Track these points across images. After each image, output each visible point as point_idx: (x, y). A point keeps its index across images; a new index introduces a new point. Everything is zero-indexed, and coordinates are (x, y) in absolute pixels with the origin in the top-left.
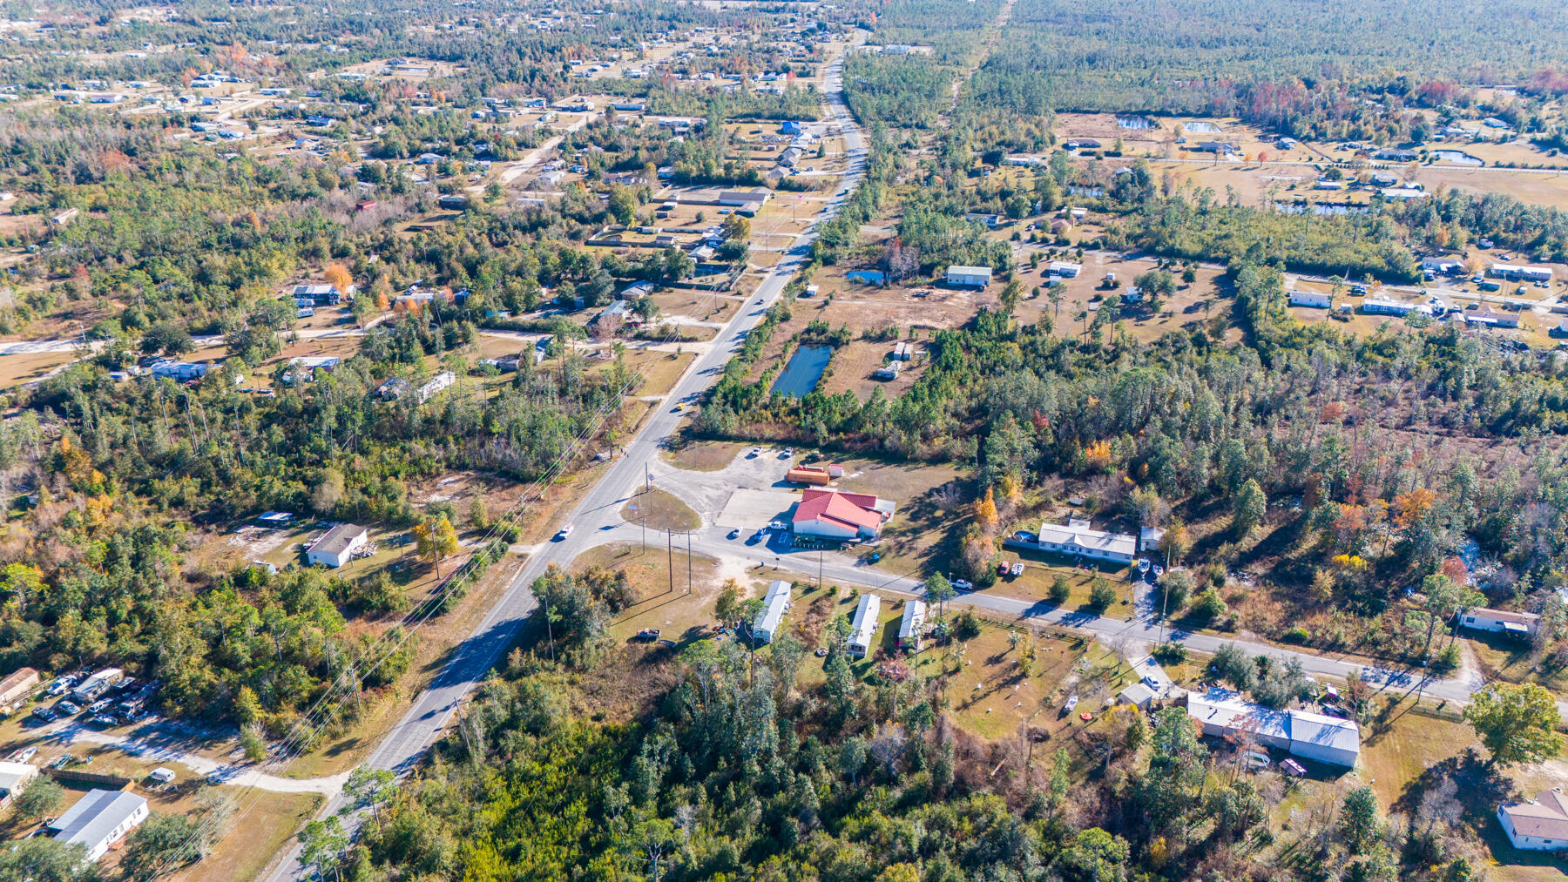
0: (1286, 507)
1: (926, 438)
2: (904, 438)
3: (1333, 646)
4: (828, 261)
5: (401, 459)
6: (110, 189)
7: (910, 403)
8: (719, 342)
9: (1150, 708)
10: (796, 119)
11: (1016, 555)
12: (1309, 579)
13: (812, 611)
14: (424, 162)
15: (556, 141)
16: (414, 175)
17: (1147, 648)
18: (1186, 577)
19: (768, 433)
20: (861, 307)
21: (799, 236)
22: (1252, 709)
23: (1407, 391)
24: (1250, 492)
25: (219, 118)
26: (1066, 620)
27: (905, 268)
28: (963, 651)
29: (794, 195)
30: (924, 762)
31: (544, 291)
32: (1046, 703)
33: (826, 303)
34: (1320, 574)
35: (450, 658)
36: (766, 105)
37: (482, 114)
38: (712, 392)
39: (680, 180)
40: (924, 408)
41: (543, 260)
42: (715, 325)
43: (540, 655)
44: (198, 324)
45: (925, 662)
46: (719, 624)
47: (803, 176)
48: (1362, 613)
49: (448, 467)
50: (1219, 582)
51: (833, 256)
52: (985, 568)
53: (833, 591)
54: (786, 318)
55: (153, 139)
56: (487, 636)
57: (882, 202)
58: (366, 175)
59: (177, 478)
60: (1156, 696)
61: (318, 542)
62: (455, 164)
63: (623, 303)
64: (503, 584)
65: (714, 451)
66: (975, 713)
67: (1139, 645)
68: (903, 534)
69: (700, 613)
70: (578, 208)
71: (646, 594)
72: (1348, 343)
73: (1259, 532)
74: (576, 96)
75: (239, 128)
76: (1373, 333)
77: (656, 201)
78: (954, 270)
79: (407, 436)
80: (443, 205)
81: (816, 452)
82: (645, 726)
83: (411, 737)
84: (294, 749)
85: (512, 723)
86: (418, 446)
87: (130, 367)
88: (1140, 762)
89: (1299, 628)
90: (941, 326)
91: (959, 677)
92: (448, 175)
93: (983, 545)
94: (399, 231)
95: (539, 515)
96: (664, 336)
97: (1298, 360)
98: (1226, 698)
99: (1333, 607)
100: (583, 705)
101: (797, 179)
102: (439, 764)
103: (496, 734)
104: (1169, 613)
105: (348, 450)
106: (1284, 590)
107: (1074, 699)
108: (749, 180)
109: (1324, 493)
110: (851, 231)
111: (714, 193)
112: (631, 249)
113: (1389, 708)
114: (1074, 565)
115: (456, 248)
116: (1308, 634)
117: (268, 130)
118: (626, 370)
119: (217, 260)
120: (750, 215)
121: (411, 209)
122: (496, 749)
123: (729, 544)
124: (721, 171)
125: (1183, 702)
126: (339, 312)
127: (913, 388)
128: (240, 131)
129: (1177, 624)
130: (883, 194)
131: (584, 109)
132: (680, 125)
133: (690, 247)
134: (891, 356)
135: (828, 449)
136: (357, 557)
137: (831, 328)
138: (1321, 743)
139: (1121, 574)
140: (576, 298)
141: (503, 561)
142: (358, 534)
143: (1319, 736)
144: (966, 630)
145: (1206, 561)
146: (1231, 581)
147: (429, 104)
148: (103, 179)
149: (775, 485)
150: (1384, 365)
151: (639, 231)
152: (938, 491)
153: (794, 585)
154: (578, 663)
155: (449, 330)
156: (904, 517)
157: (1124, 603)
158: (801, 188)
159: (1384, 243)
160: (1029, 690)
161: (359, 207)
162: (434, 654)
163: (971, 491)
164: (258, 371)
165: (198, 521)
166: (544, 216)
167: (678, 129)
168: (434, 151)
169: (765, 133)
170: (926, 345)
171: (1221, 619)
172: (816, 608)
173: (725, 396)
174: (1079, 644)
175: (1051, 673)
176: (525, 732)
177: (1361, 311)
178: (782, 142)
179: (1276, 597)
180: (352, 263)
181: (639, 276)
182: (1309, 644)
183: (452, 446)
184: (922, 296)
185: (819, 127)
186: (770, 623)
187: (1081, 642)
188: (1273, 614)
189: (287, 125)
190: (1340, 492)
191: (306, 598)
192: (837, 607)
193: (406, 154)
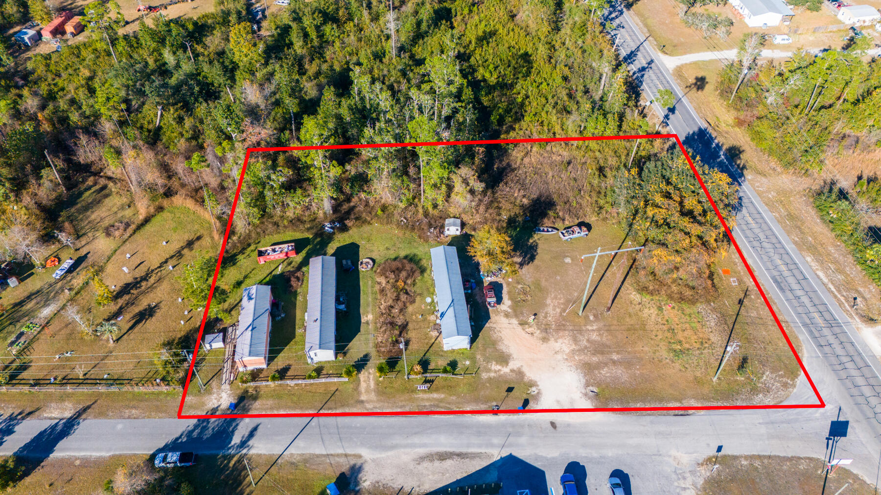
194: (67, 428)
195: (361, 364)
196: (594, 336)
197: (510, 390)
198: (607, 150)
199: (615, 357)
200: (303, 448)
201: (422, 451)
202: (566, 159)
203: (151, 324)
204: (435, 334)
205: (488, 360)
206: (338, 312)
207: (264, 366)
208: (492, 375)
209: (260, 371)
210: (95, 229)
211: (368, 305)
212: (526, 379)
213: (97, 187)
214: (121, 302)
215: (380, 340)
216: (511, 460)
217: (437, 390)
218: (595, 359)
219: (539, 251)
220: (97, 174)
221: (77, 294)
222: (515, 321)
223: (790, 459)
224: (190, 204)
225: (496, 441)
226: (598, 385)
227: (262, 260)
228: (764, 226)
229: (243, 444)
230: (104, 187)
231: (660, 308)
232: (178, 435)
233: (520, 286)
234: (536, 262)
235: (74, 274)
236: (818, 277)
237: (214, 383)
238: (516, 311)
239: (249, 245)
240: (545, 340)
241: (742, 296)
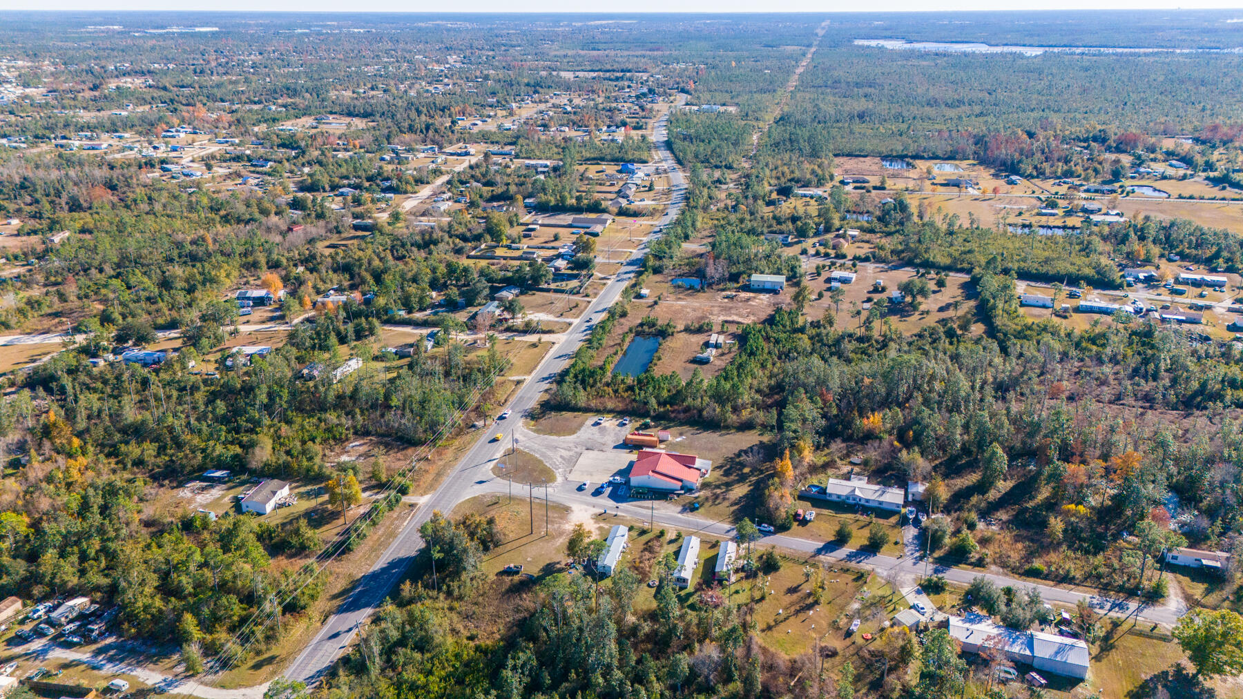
0: (1024, 466)
1: (735, 410)
2: (718, 410)
3: (1064, 579)
4: (657, 271)
5: (318, 427)
6: (96, 216)
7: (723, 382)
8: (571, 333)
9: (919, 630)
10: (632, 161)
11: (809, 504)
12: (1044, 524)
13: (645, 550)
14: (342, 194)
15: (445, 178)
16: (334, 205)
17: (915, 580)
18: (944, 522)
19: (610, 405)
20: (683, 306)
21: (634, 251)
22: (1001, 631)
23: (1116, 374)
24: (994, 453)
25: (183, 162)
26: (850, 557)
27: (717, 276)
28: (766, 583)
29: (630, 220)
30: (736, 674)
31: (434, 294)
32: (834, 626)
33: (656, 303)
34: (1052, 520)
35: (353, 588)
36: (609, 151)
37: (387, 158)
38: (565, 373)
39: (542, 208)
40: (733, 386)
41: (434, 270)
42: (568, 320)
43: (426, 587)
44: (160, 321)
45: (737, 592)
46: (570, 560)
47: (637, 205)
48: (1087, 552)
49: (355, 433)
50: (972, 526)
51: (661, 267)
52: (784, 515)
53: (662, 534)
54: (624, 315)
55: (131, 177)
56: (383, 570)
57: (699, 225)
58: (296, 204)
59: (139, 443)
60: (923, 619)
61: (251, 495)
62: (366, 196)
63: (496, 303)
64: (397, 527)
65: (567, 420)
66: (777, 634)
67: (909, 578)
68: (718, 487)
69: (555, 551)
70: (462, 230)
71: (512, 536)
72: (1069, 335)
73: (1003, 486)
74: (461, 144)
75: (198, 169)
76: (1087, 327)
77: (522, 224)
78: (756, 277)
79: (323, 409)
80: (356, 228)
81: (648, 420)
82: (510, 644)
83: (321, 653)
84: (225, 664)
85: (402, 642)
86: (332, 417)
87: (105, 355)
88: (912, 674)
89: (1038, 564)
90: (746, 321)
91: (765, 604)
92: (360, 205)
93: (782, 496)
94: (321, 248)
95: (426, 471)
96: (528, 329)
97: (1030, 349)
98: (980, 621)
99: (1064, 547)
100: (460, 627)
101: (633, 207)
102: (343, 676)
103: (389, 650)
104: (932, 551)
105: (276, 421)
106: (1024, 533)
107: (857, 622)
108: (595, 208)
109: (1053, 454)
110: (675, 247)
111: (568, 218)
112: (503, 262)
113: (1112, 630)
114: (855, 512)
115: (365, 261)
116: (1044, 569)
117: (220, 171)
118: (498, 355)
119: (178, 271)
120: (596, 235)
121: (330, 231)
122: (389, 664)
123: (578, 495)
124: (574, 201)
125: (945, 624)
126: (271, 311)
127: (724, 369)
128: (199, 171)
129: (939, 561)
130: (700, 218)
131: (467, 154)
132: (542, 166)
133: (549, 260)
134: (707, 345)
135: (658, 418)
136: (280, 506)
137: (660, 323)
138: (1058, 659)
139: (893, 520)
140: (459, 299)
141: (397, 509)
142: (282, 488)
143: (1057, 653)
144: (770, 565)
145: (960, 509)
146: (981, 526)
147: (346, 150)
148: (90, 208)
149: (615, 447)
150: (1098, 353)
151: (509, 247)
152: (746, 452)
153: (631, 529)
154: (456, 593)
155: (360, 324)
156: (719, 473)
157: (896, 543)
158: (636, 214)
159: (1094, 257)
160: (820, 614)
161: (290, 229)
162: (339, 586)
163: (771, 452)
164: (207, 357)
165: (156, 478)
166: (435, 236)
167: (540, 169)
168: (349, 186)
169: (608, 172)
170: (734, 336)
171: (974, 556)
172: (648, 548)
173: (576, 376)
174: (860, 577)
175: (838, 601)
176: (413, 649)
177: (1077, 310)
178: (621, 179)
179: (1017, 539)
180: (283, 273)
181: (509, 282)
182: (1046, 577)
183: (359, 417)
184: (731, 298)
185: (650, 168)
186: (612, 559)
187: (862, 575)
188: (1015, 553)
189: (236, 166)
190: (1067, 454)
191: (238, 540)
192: (666, 546)
193: (327, 188)
195: (671, 542)
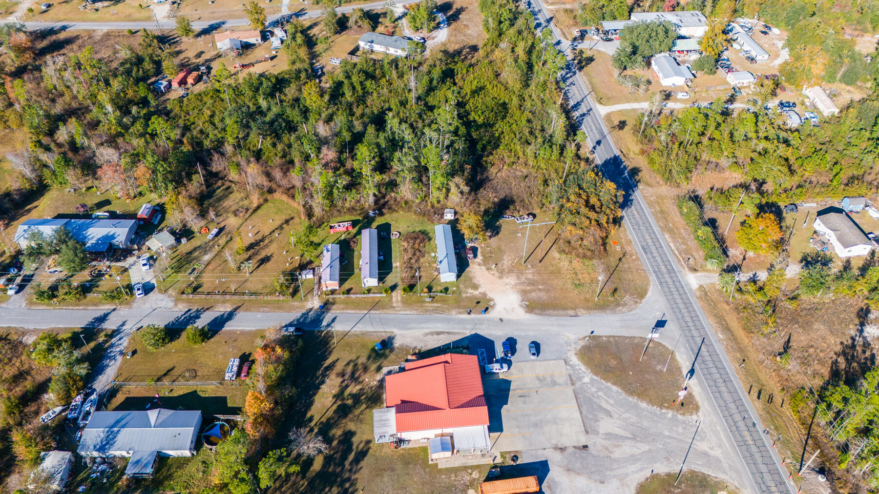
66: (282, 217)
194: (230, 316)
195: (393, 288)
196: (530, 276)
197: (478, 302)
198: (551, 168)
199: (540, 287)
200: (360, 328)
201: (427, 331)
202: (525, 174)
203: (268, 265)
204: (436, 273)
205: (466, 287)
206: (379, 261)
207: (337, 288)
208: (468, 295)
209: (336, 290)
210: (227, 211)
211: (396, 258)
212: (488, 297)
213: (224, 187)
214: (249, 253)
215: (404, 276)
216: (476, 336)
217: (437, 302)
218: (529, 288)
219: (502, 229)
220: (222, 179)
221: (223, 248)
222: (484, 268)
223: (631, 337)
224: (285, 198)
225: (468, 327)
226: (529, 301)
227: (332, 231)
228: (643, 217)
229: (328, 325)
230: (229, 188)
231: (571, 262)
232: (292, 320)
233: (488, 249)
234: (499, 235)
235: (219, 237)
236: (670, 246)
237: (309, 296)
238: (486, 261)
239: (323, 223)
240: (501, 278)
241: (622, 256)
